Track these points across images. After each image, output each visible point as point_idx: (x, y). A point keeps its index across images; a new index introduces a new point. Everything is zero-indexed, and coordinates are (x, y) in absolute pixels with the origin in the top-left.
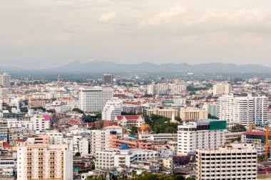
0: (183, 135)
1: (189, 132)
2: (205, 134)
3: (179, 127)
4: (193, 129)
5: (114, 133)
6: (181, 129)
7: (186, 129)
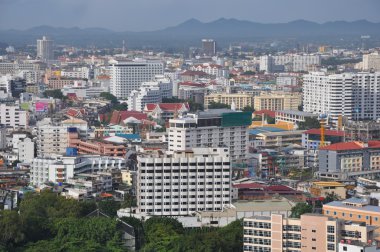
0: (175, 134)
1: (184, 129)
2: (214, 132)
3: (171, 121)
4: (192, 125)
5: (72, 130)
6: (173, 125)
7: (180, 125)
